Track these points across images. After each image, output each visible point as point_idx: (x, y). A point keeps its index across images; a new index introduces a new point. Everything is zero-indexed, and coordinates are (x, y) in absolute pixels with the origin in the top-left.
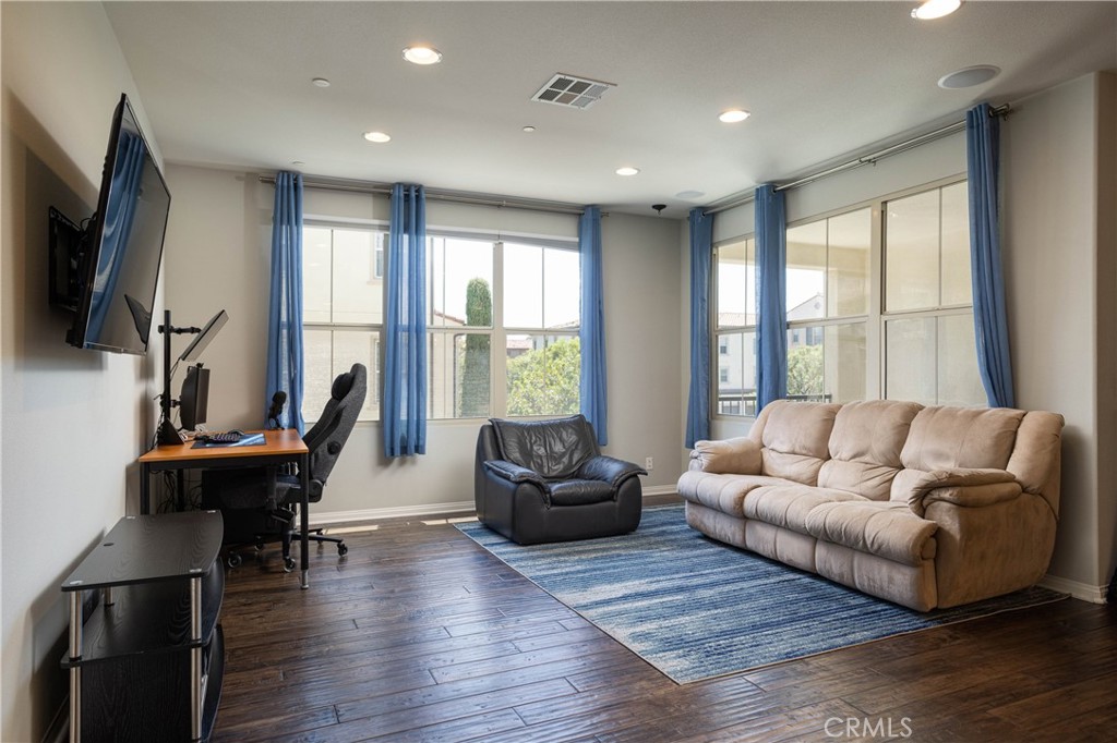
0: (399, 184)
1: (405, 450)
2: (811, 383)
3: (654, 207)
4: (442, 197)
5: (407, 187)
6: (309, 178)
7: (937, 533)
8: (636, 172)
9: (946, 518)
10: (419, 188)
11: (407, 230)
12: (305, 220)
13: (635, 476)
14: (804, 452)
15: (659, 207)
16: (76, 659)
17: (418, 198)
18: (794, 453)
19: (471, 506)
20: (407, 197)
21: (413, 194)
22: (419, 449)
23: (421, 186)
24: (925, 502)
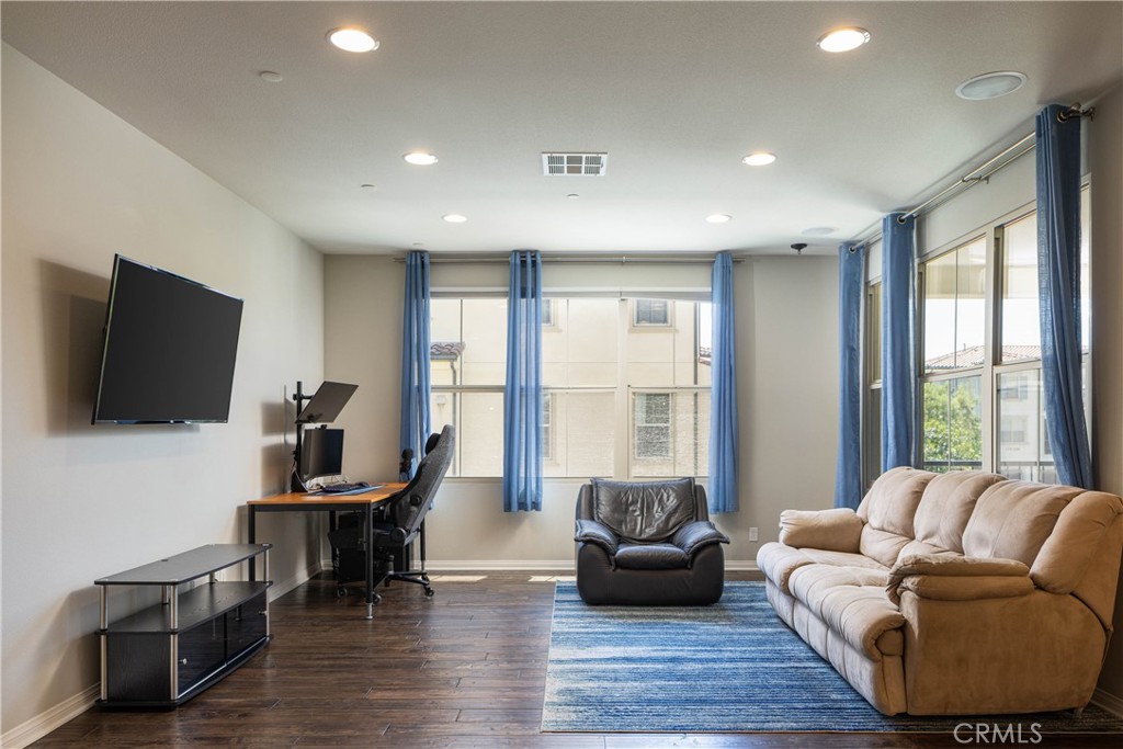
0: (515, 251)
1: (523, 506)
2: (961, 447)
3: (792, 246)
4: (559, 259)
5: (523, 253)
6: (434, 255)
7: (902, 627)
8: (727, 219)
9: (909, 609)
10: (534, 253)
11: (523, 295)
12: (432, 293)
13: (716, 543)
14: (891, 529)
15: (799, 246)
16: (105, 630)
17: (534, 263)
18: (883, 530)
19: (572, 565)
20: (524, 263)
21: (529, 261)
22: (536, 506)
23: (536, 251)
24: (899, 590)
